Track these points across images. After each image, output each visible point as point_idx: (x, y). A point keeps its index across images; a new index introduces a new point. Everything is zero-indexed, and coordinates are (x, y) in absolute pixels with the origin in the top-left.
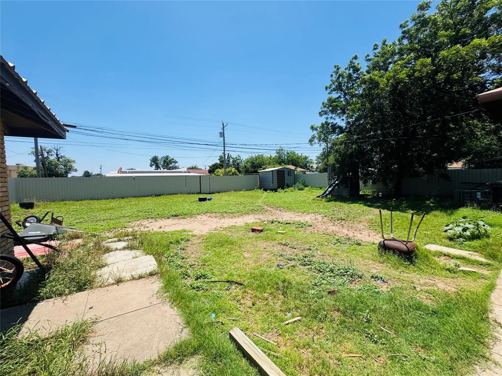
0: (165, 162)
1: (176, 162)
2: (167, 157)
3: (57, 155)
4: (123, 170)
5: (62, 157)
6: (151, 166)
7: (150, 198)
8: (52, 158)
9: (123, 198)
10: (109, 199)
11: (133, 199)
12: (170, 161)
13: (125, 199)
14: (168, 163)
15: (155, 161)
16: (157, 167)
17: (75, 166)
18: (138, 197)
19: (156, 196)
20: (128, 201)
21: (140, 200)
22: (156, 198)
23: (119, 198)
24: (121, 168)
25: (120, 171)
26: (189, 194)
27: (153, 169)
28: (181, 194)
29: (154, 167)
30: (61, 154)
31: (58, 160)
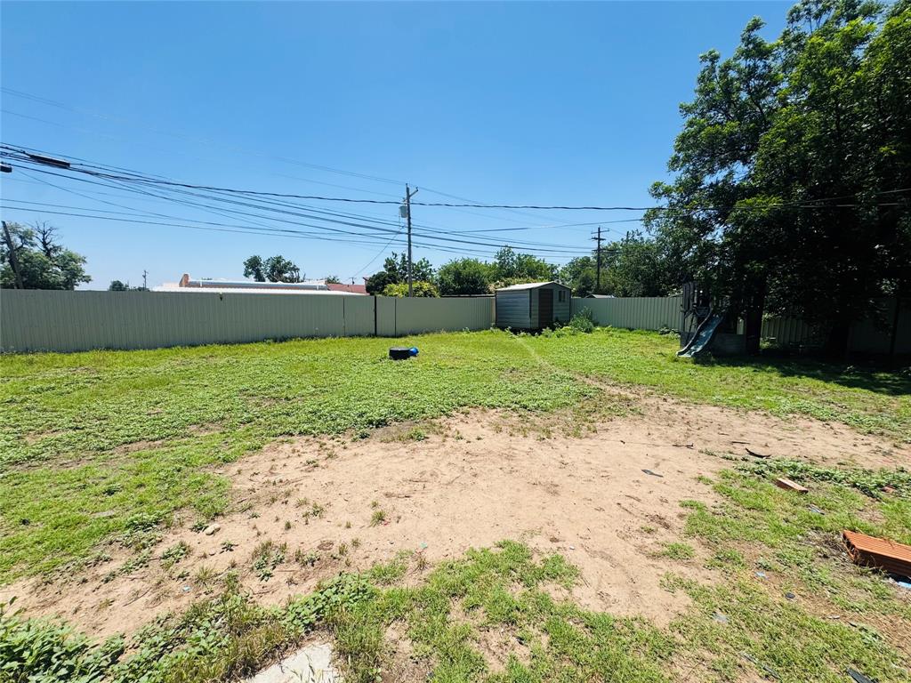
0: (273, 268)
1: (295, 269)
2: (279, 260)
3: (45, 244)
4: (190, 280)
5: (55, 249)
6: (247, 274)
7: (263, 346)
8: (37, 249)
9: (193, 345)
10: (156, 348)
11: (220, 349)
12: (285, 266)
13: (200, 348)
14: (279, 270)
15: (253, 266)
16: (259, 278)
17: (87, 269)
18: (231, 344)
19: (275, 341)
20: (207, 354)
21: (240, 352)
22: (276, 345)
23: (183, 345)
24: (186, 276)
25: (185, 281)
26: (352, 336)
27: (252, 280)
28: (334, 336)
29: (252, 277)
30: (54, 241)
31: (48, 255)
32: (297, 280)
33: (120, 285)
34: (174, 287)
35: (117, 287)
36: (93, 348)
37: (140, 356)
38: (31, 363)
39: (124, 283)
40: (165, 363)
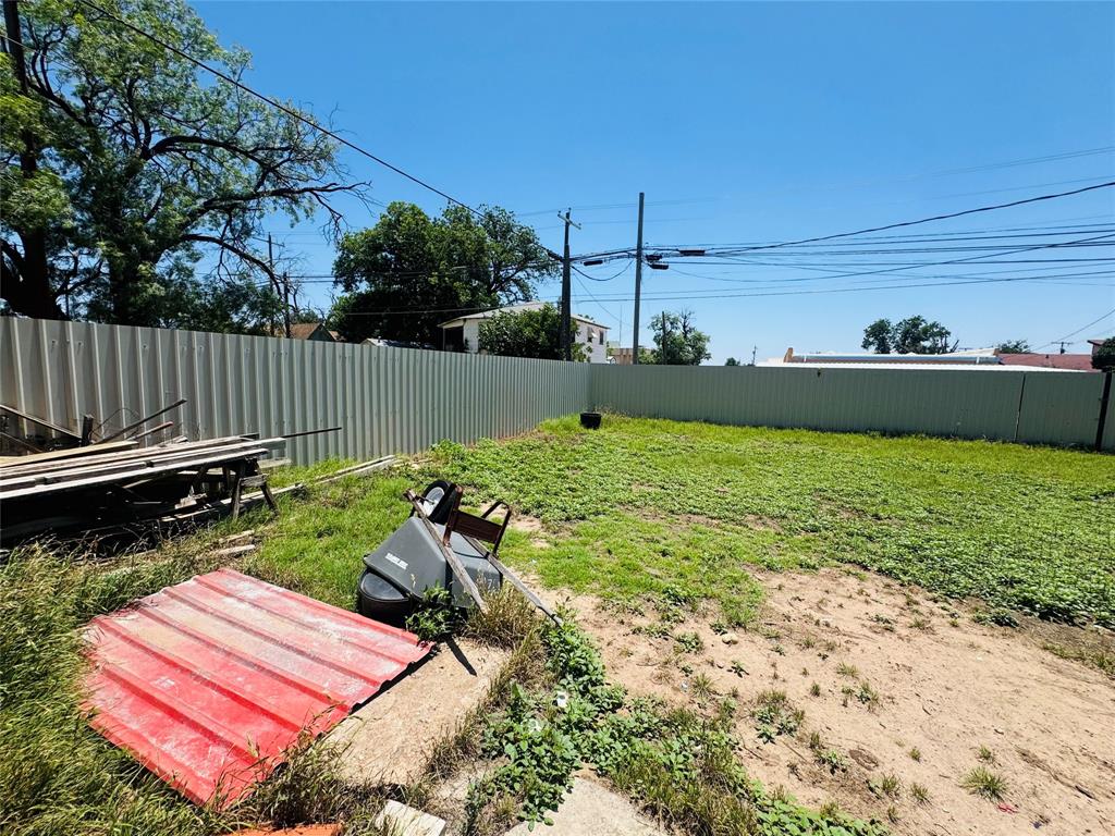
0: (906, 335)
1: (943, 334)
2: (915, 322)
3: (684, 327)
4: (795, 354)
5: (690, 330)
6: (866, 345)
7: (863, 439)
8: (678, 333)
9: (780, 427)
10: (744, 426)
11: (807, 436)
12: (925, 331)
13: (788, 431)
14: (916, 336)
15: (878, 334)
16: (883, 348)
17: (709, 348)
18: (823, 431)
19: (883, 435)
20: (792, 439)
21: (831, 442)
22: (884, 440)
23: (770, 427)
24: (791, 350)
25: (790, 358)
27: (871, 352)
28: (992, 439)
29: (873, 348)
30: (691, 324)
31: (685, 337)
32: (944, 349)
33: (734, 361)
34: (778, 362)
35: (731, 362)
36: (697, 420)
37: (729, 432)
38: (653, 427)
39: (737, 360)
40: (747, 442)
